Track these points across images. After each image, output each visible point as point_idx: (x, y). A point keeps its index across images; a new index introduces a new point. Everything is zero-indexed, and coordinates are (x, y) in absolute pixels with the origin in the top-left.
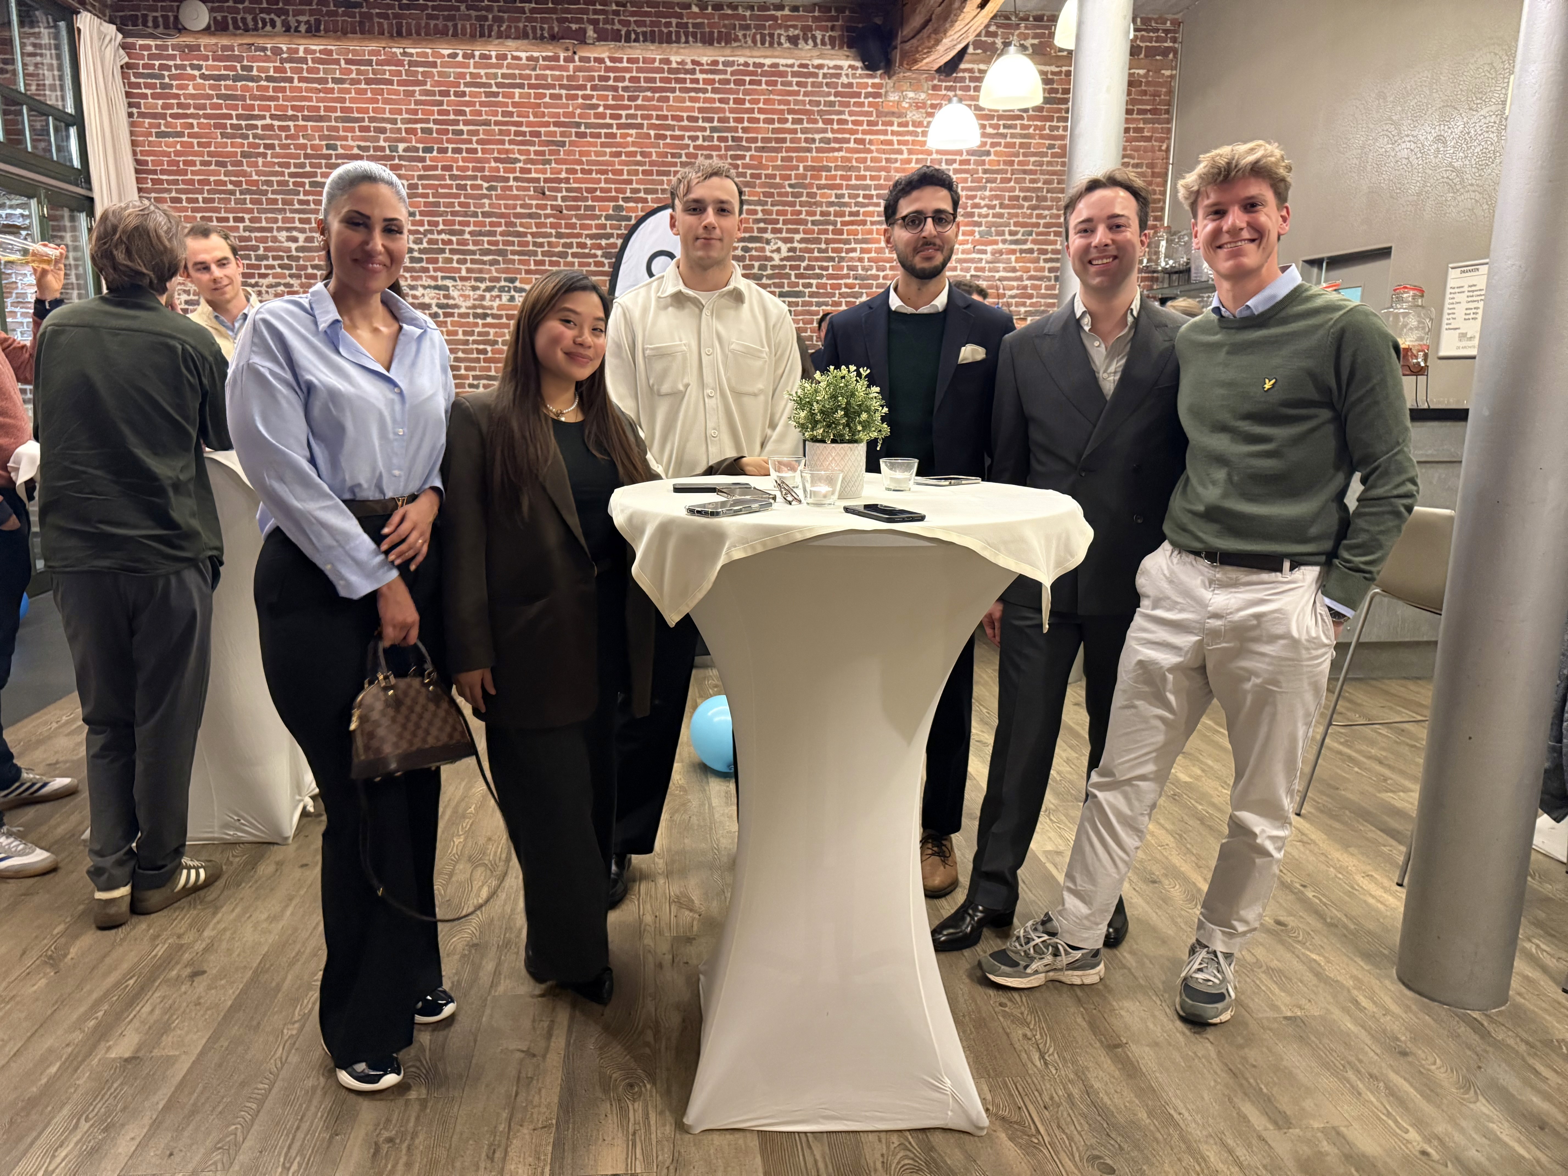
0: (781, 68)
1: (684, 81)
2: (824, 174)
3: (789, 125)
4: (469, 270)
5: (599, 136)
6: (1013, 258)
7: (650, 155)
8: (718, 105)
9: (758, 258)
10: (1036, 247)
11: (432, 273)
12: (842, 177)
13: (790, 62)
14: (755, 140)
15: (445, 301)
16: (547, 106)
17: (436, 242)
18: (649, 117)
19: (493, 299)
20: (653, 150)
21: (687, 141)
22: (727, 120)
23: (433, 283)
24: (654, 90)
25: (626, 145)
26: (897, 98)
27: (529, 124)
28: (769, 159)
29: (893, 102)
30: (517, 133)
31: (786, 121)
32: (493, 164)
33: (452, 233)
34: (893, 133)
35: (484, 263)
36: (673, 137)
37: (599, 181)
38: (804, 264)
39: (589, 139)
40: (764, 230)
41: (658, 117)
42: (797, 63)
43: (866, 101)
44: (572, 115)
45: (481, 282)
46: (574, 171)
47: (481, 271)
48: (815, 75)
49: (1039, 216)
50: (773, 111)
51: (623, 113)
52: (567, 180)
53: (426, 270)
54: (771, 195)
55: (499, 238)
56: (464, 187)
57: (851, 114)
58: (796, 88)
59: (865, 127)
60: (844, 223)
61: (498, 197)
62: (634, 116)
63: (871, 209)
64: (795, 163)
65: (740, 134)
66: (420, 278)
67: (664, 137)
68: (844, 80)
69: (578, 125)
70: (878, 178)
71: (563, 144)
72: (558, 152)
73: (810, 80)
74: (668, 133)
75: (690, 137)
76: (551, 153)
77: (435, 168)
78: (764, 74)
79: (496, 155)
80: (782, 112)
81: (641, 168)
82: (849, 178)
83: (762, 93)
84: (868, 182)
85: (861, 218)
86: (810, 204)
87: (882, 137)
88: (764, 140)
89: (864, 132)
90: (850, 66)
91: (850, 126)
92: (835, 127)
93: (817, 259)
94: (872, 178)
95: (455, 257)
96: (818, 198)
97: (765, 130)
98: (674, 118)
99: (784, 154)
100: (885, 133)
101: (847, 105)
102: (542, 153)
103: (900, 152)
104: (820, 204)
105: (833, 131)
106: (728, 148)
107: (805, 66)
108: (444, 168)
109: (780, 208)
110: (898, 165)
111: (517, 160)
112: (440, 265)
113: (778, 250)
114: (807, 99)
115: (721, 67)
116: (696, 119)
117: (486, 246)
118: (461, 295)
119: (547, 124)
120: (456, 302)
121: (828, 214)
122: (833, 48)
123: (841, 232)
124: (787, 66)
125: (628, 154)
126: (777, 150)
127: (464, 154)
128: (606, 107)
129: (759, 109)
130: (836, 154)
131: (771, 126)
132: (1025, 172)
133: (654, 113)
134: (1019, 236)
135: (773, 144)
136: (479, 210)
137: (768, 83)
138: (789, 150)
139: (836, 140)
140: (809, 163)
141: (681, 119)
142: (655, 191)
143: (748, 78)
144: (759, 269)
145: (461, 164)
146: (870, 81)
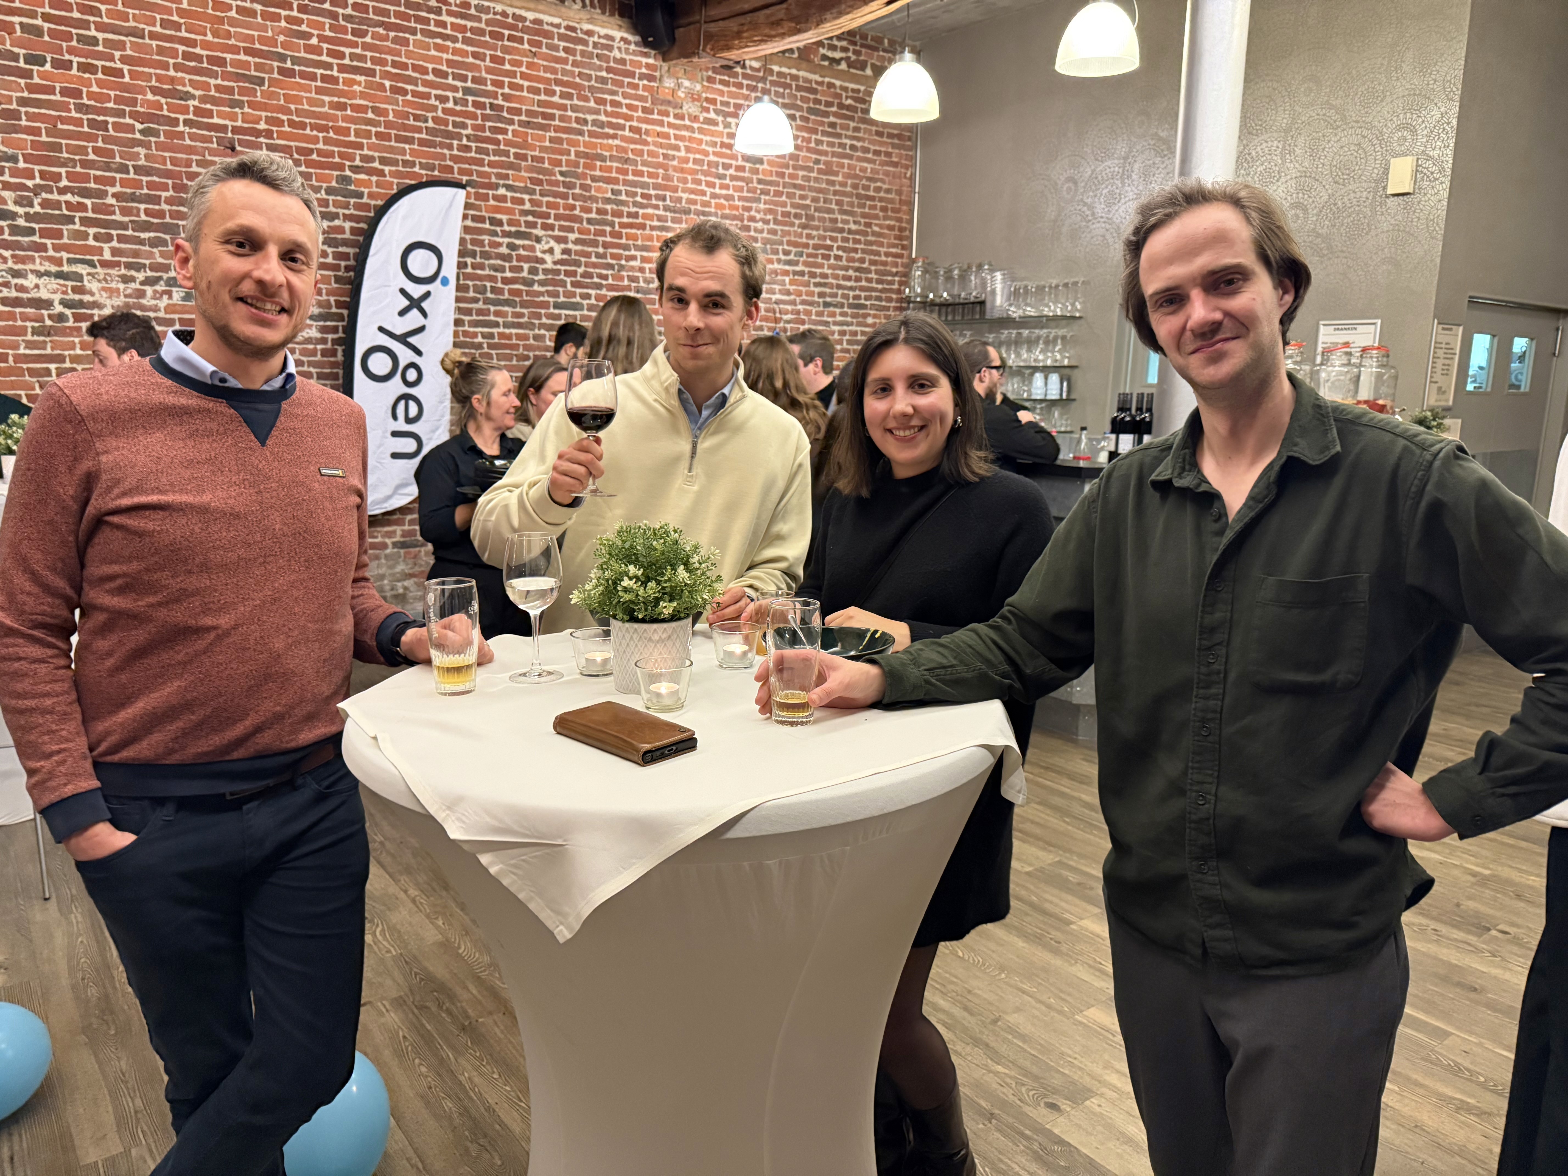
0: (546, 27)
1: (426, 21)
2: (598, 163)
3: (556, 99)
4: (115, 252)
5: (313, 77)
6: (787, 279)
7: (385, 112)
8: (471, 60)
9: (527, 259)
10: (806, 270)
11: (51, 253)
12: (619, 171)
13: (556, 21)
14: (518, 112)
15: (77, 297)
16: (233, 22)
17: (57, 205)
18: (382, 62)
19: (158, 296)
20: (390, 107)
21: (433, 101)
22: (483, 81)
23: (54, 269)
24: (388, 27)
25: (352, 95)
26: (672, 85)
27: (206, 45)
28: (534, 137)
29: (668, 88)
30: (187, 56)
31: (553, 93)
32: (150, 96)
33: (85, 193)
34: (670, 125)
35: (141, 242)
36: (415, 94)
37: (316, 140)
38: (580, 270)
39: (298, 80)
40: (533, 225)
41: (395, 64)
42: (564, 24)
43: (641, 83)
44: (273, 42)
45: (138, 270)
46: (280, 123)
47: (136, 254)
48: (585, 43)
49: (809, 236)
50: (539, 79)
51: (347, 51)
52: (269, 134)
53: (43, 248)
54: (539, 182)
55: (165, 207)
56: (104, 126)
57: (625, 96)
58: (562, 54)
59: (640, 114)
60: (623, 225)
61: (160, 146)
62: (362, 58)
63: (650, 211)
64: (565, 146)
65: (500, 102)
66: (32, 259)
67: (405, 92)
68: (616, 54)
69: (282, 58)
70: (656, 176)
71: (260, 82)
72: (252, 93)
73: (579, 47)
74: (409, 87)
75: (437, 97)
76: (243, 91)
77: (51, 90)
78: (525, 30)
79: (154, 83)
80: (547, 81)
81: (374, 130)
82: (625, 172)
83: (524, 53)
84: (646, 179)
85: (640, 220)
86: (585, 199)
87: (659, 129)
88: (529, 113)
89: (640, 120)
90: (622, 39)
91: (624, 110)
92: (609, 109)
93: (595, 265)
94: (650, 175)
95: (92, 231)
96: (593, 193)
97: (529, 101)
98: (415, 68)
99: (553, 134)
100: (661, 123)
101: (621, 84)
102: (230, 90)
103: (677, 148)
104: (595, 199)
105: (607, 114)
106: (485, 118)
107: (573, 29)
108: (64, 92)
109: (551, 199)
110: (675, 163)
111: (187, 96)
112: (65, 240)
113: (551, 251)
114: (577, 70)
115: (473, 11)
116: (445, 75)
117: (143, 217)
118: (104, 289)
119: (235, 50)
120: (97, 297)
121: (605, 212)
122: (603, 13)
123: (619, 235)
124: (552, 25)
125: (356, 108)
126: (545, 128)
127: (100, 75)
128: (322, 38)
129: (521, 72)
130: (610, 141)
131: (537, 97)
132: (795, 186)
133: (389, 58)
134: (792, 257)
135: (540, 120)
136: (130, 163)
137: (531, 42)
138: (557, 129)
139: (611, 125)
140: (582, 149)
141: (425, 71)
142: (395, 163)
143: (506, 32)
144: (530, 272)
145: (95, 89)
146: (644, 60)
